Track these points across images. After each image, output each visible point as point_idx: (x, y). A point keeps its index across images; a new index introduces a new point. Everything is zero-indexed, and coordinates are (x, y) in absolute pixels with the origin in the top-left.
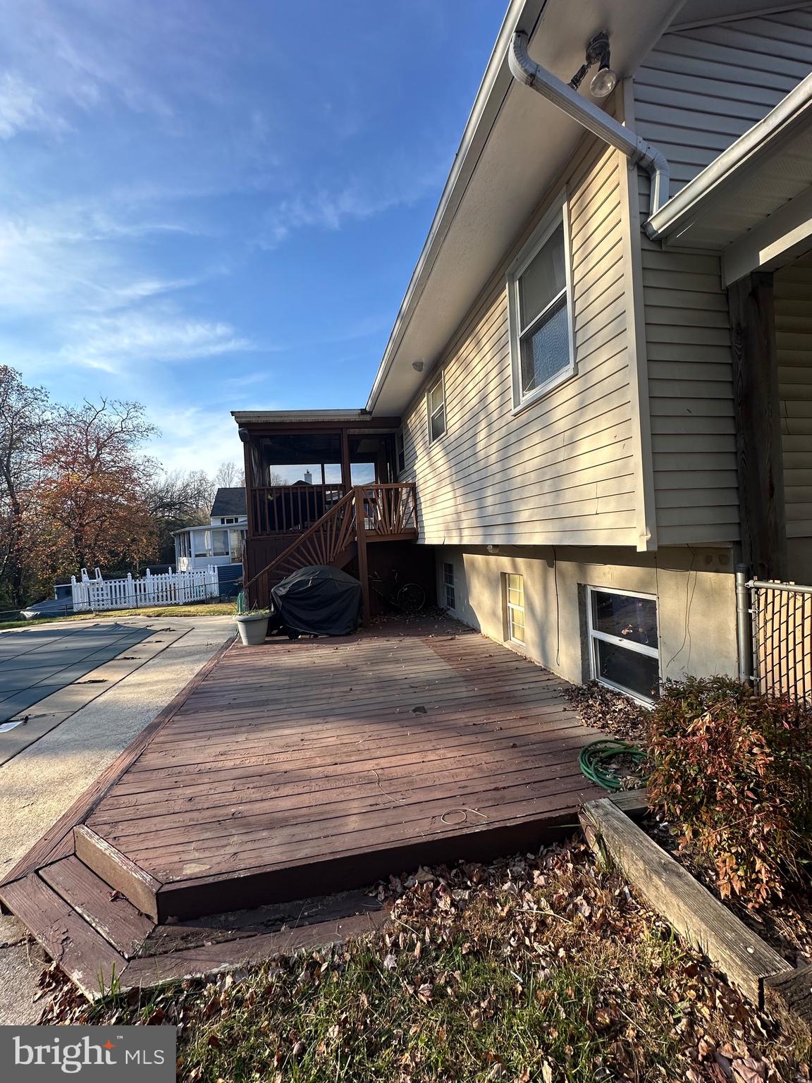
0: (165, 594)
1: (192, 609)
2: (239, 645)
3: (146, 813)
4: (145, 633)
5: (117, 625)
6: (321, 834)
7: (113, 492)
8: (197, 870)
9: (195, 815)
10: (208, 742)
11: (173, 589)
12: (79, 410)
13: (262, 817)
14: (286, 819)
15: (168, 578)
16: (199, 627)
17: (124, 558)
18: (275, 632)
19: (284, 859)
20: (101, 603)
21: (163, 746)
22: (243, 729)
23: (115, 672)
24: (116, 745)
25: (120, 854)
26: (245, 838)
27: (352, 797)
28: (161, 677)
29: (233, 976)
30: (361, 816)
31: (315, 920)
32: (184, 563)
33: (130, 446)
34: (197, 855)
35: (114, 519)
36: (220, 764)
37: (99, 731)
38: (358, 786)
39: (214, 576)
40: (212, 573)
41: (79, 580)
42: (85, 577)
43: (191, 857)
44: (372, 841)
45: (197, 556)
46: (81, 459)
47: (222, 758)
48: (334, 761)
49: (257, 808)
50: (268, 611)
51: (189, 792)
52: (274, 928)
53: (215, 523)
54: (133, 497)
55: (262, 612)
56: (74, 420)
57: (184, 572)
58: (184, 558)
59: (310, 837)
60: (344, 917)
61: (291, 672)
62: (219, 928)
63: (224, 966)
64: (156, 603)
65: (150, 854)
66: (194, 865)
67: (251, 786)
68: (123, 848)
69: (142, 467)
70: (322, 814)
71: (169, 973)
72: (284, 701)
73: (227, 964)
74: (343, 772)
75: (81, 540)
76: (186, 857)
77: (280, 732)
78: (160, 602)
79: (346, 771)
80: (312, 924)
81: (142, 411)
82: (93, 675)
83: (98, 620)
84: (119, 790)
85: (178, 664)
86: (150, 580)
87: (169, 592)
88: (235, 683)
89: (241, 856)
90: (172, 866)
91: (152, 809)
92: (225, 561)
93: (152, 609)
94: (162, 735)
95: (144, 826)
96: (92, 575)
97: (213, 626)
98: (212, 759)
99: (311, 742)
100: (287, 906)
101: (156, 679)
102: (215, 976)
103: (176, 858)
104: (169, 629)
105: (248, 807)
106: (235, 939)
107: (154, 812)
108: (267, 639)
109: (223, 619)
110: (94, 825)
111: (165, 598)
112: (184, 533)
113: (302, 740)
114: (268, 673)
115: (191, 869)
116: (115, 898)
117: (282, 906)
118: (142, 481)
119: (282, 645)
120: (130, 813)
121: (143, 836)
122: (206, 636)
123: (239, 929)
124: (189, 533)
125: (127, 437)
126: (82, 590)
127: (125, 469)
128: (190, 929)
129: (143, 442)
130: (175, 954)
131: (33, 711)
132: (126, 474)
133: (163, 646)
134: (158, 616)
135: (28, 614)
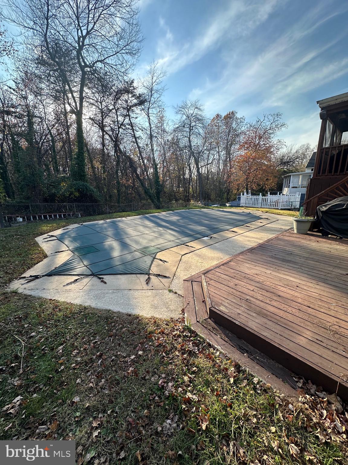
0: (273, 203)
2: (292, 232)
3: (221, 282)
4: (259, 218)
5: (250, 213)
6: (279, 333)
7: (262, 158)
8: (224, 310)
9: (234, 291)
10: (254, 268)
11: (277, 202)
12: (255, 123)
13: (257, 308)
14: (267, 315)
15: (274, 198)
16: (281, 220)
17: (262, 187)
18: (316, 230)
19: (256, 329)
20: (249, 204)
21: (238, 261)
22: (271, 269)
23: (242, 230)
25: (207, 290)
26: (246, 311)
27: (309, 328)
28: (256, 236)
29: (220, 353)
30: (307, 340)
31: (259, 363)
32: (285, 190)
33: (272, 136)
34: (227, 305)
35: (260, 170)
36: (254, 278)
37: (227, 249)
38: (315, 325)
39: (298, 198)
40: (298, 196)
41: (243, 195)
42: (245, 194)
43: (225, 304)
44: (305, 356)
45: (293, 187)
46: (252, 145)
47: (256, 276)
48: (309, 305)
49: (258, 302)
50: (312, 218)
51: (237, 282)
52: (242, 351)
53: (308, 171)
54: (270, 160)
55: (309, 218)
56: (252, 128)
57: (284, 195)
58: (286, 188)
59: (273, 330)
60: (274, 375)
61: (313, 252)
62: (224, 334)
63: (219, 347)
65: (215, 295)
66: (224, 307)
67: (260, 293)
68: (209, 288)
69: (276, 145)
70: (285, 324)
71: (204, 334)
72: (299, 264)
73: (220, 348)
74: (311, 313)
75: (248, 179)
76: (223, 303)
77: (288, 277)
78: (271, 207)
79: (313, 314)
80: (257, 363)
81: (280, 117)
82: (235, 229)
83: (244, 210)
84: (217, 270)
86: (270, 197)
87: (275, 203)
88: (280, 248)
89: (240, 316)
90: (218, 303)
92: (303, 191)
93: (265, 209)
95: (218, 285)
96: (247, 193)
98: (252, 275)
99: (302, 290)
100: (252, 348)
101: (253, 236)
102: (215, 348)
103: (220, 301)
104: (267, 219)
105: (254, 300)
106: (227, 342)
107: (223, 282)
108: (308, 232)
110: (206, 277)
111: (273, 205)
112: (288, 176)
113: (297, 286)
114: (299, 249)
115: (222, 308)
116: (203, 302)
117: (250, 346)
118: (275, 152)
119: (315, 238)
120: (216, 279)
121: (216, 288)
122: (281, 224)
123: (230, 340)
124: (291, 176)
125: (272, 131)
126: (245, 198)
127: (269, 147)
128: (216, 327)
129: (278, 133)
130: (209, 330)
131: (214, 236)
132: (268, 150)
133: (262, 224)
134: (266, 212)
135: (228, 205)
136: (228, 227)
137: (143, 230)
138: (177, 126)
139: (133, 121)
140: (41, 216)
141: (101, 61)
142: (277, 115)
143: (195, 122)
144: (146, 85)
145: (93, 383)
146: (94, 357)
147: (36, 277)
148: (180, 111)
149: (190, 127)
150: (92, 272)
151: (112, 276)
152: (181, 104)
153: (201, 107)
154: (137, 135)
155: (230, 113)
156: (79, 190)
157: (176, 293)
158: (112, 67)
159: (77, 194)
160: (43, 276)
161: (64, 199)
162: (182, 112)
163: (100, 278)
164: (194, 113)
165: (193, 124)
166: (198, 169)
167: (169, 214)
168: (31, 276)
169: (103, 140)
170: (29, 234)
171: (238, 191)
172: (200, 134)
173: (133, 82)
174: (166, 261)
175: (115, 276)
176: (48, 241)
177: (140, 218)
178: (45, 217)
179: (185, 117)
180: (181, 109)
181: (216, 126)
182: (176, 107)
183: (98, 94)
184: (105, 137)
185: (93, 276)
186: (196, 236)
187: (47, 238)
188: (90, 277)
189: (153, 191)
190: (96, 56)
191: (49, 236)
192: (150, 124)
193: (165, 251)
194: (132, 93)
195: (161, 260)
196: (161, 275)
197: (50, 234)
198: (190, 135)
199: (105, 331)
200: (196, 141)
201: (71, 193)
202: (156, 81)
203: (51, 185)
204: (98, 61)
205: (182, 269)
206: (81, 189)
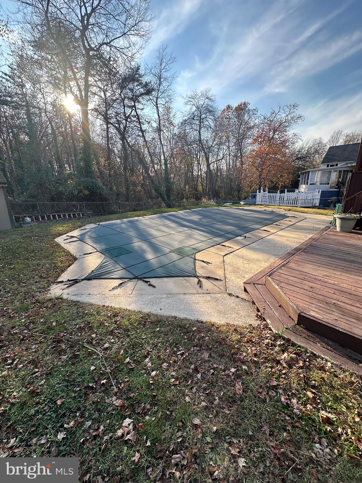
0: (292, 201)
1: (306, 210)
2: (334, 230)
3: (293, 284)
4: (284, 217)
5: (272, 211)
7: (276, 153)
8: (317, 315)
9: (314, 294)
10: (319, 268)
11: (296, 199)
12: (269, 115)
15: (293, 195)
16: (309, 218)
17: (276, 184)
18: (357, 228)
20: (266, 202)
21: (298, 262)
22: (338, 269)
23: (273, 229)
24: (275, 255)
26: (342, 316)
28: (291, 235)
32: (303, 188)
33: (288, 129)
34: (316, 310)
35: (275, 166)
36: (326, 280)
37: (268, 248)
39: (318, 195)
40: (317, 193)
41: (260, 192)
42: (262, 191)
43: (313, 309)
45: (311, 184)
46: (266, 139)
47: (327, 277)
50: (358, 215)
51: (310, 284)
53: (324, 167)
54: (284, 155)
55: (354, 215)
56: (266, 121)
57: (302, 192)
58: (304, 185)
62: (324, 343)
63: (327, 358)
64: (288, 205)
65: (295, 299)
66: (315, 313)
67: (344, 296)
68: (284, 292)
69: (291, 139)
71: (302, 343)
73: (329, 358)
75: (261, 176)
76: (311, 308)
78: (289, 205)
81: (297, 108)
82: (265, 228)
83: (266, 208)
85: (298, 232)
86: (286, 195)
87: (294, 201)
89: (339, 322)
90: (305, 308)
91: (294, 283)
92: (326, 188)
93: (286, 207)
94: (296, 258)
95: (292, 288)
96: (264, 191)
97: (317, 219)
98: (321, 276)
101: (289, 236)
102: (323, 358)
103: (306, 306)
104: (294, 217)
105: (342, 304)
107: (295, 285)
109: (321, 217)
110: (273, 279)
111: (292, 203)
112: (306, 173)
115: (313, 314)
116: (280, 306)
118: (290, 147)
120: (286, 281)
121: (292, 291)
122: (312, 223)
123: (334, 349)
124: (309, 172)
125: (287, 124)
126: (260, 196)
127: (284, 141)
128: (310, 335)
129: (294, 126)
130: (304, 339)
131: (247, 235)
132: (284, 144)
133: (292, 223)
134: (289, 210)
135: (242, 203)
136: (258, 226)
137: (168, 230)
138: (186, 118)
139: (139, 112)
140: (49, 216)
141: (107, 44)
142: (294, 106)
143: (205, 114)
144: (154, 72)
145: (204, 401)
146: (191, 371)
147: (76, 281)
148: (189, 101)
149: (200, 119)
150: (135, 275)
151: (158, 279)
152: (190, 93)
153: (212, 98)
154: (143, 128)
155: (241, 104)
156: (88, 187)
157: (238, 297)
158: (119, 50)
159: (87, 192)
160: (82, 280)
161: (72, 197)
162: (192, 103)
163: (147, 282)
164: (205, 104)
165: (203, 116)
166: (208, 166)
167: (187, 212)
168: (69, 280)
169: (107, 133)
170: (47, 235)
171: (251, 188)
172: (211, 128)
173: (139, 69)
174: (209, 263)
175: (161, 279)
176: (70, 242)
177: (159, 218)
178: (54, 217)
179: (194, 108)
180: (190, 99)
181: (226, 118)
182: (185, 96)
183: (101, 83)
184: (109, 130)
185: (137, 280)
186: (228, 236)
187: (68, 239)
188: (134, 280)
189: (163, 189)
190: (101, 38)
191: (68, 238)
192: (159, 116)
193: (202, 251)
194: (138, 81)
195: (203, 261)
196: (212, 278)
197: (69, 234)
198: (200, 129)
199: (186, 341)
200: (206, 135)
201: (80, 191)
202: (165, 68)
203: (57, 183)
204: (103, 44)
205: (230, 271)
206: (91, 186)
